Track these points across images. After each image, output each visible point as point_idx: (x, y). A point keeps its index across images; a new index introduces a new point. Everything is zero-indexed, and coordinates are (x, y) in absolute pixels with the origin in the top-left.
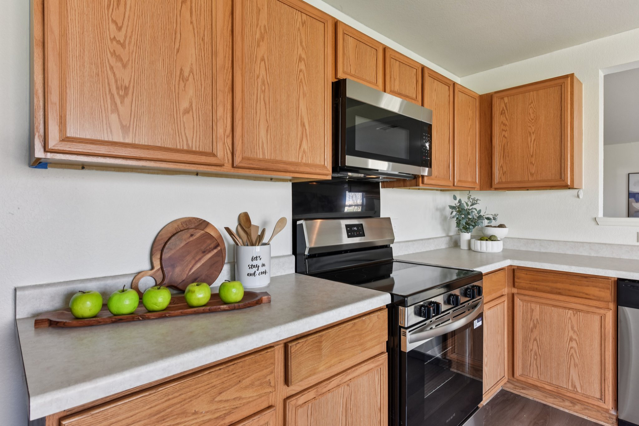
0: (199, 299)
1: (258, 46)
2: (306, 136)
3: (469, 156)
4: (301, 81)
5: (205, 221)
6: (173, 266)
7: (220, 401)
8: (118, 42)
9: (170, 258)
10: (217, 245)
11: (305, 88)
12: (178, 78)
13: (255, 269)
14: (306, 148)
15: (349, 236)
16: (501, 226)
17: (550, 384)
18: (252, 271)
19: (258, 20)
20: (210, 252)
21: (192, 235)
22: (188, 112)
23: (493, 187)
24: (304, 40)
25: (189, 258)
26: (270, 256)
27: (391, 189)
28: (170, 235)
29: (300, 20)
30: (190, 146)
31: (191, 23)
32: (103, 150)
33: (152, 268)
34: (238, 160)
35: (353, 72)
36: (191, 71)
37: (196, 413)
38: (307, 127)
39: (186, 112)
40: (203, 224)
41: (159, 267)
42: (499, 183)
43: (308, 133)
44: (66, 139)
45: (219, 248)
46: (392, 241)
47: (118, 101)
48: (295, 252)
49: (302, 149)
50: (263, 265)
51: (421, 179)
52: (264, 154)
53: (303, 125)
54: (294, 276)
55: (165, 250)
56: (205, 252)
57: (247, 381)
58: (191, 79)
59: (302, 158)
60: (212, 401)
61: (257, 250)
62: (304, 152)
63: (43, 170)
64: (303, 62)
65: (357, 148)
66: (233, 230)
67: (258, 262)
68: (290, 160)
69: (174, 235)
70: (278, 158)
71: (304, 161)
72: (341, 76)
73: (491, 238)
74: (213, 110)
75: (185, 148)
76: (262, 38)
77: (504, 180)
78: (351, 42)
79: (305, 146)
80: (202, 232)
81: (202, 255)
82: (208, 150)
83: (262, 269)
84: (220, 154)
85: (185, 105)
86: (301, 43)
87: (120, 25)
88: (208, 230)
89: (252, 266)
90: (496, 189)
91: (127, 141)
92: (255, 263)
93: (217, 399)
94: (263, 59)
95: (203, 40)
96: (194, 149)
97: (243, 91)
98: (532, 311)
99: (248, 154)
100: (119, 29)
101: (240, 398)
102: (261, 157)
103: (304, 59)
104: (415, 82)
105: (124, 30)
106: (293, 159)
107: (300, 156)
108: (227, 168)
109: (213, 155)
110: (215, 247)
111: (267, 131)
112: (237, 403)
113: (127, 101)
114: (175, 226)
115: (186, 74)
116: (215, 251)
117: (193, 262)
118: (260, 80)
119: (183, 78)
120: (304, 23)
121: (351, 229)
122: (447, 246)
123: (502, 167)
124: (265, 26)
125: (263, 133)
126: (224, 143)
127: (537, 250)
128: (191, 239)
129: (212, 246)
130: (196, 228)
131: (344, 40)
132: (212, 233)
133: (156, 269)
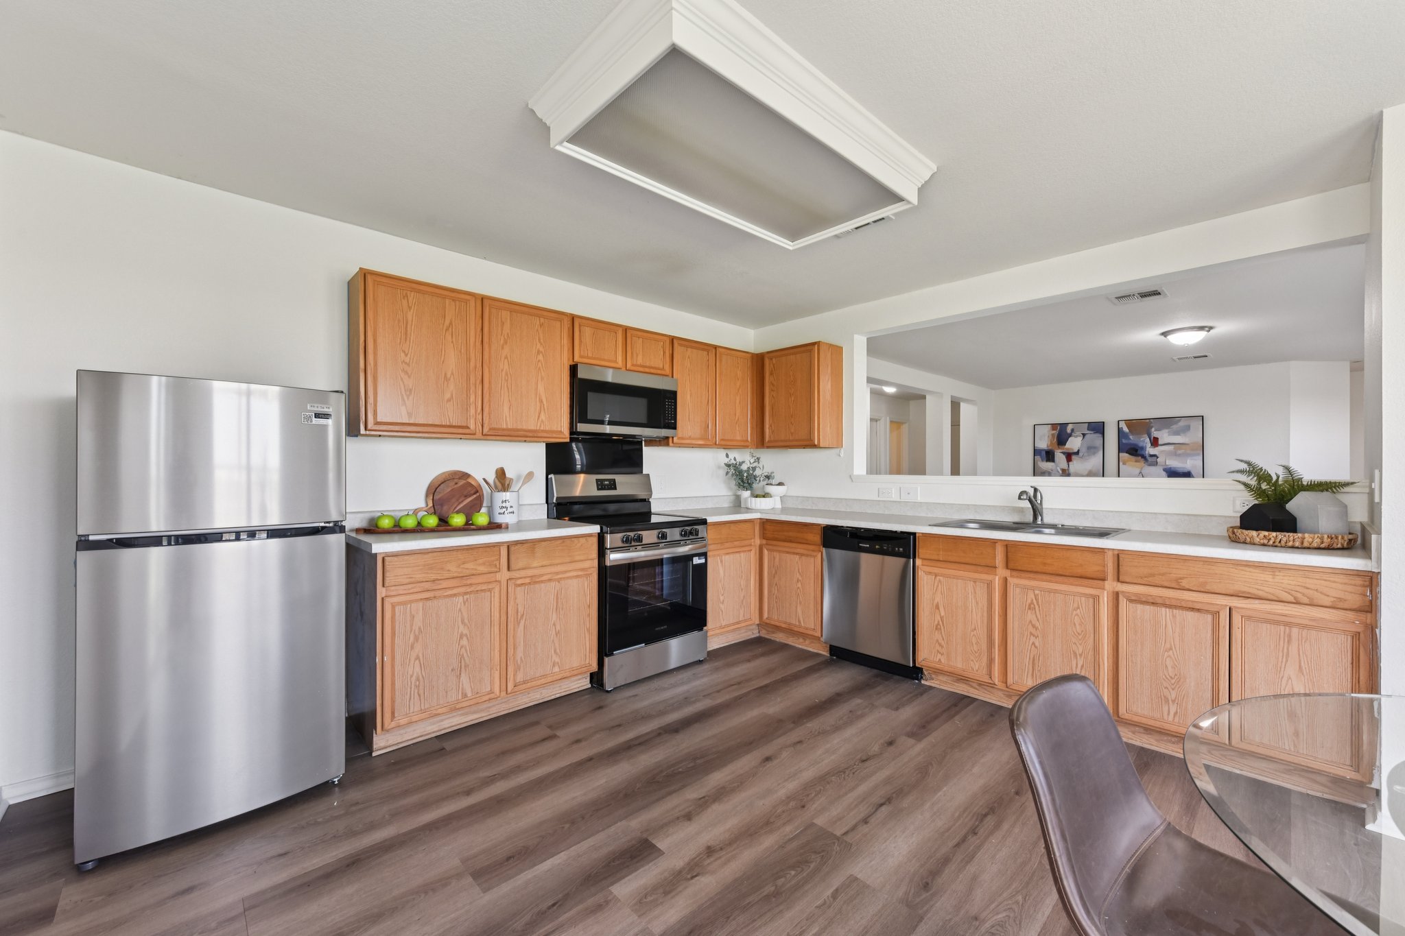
0: (457, 522)
1: (503, 348)
2: (544, 410)
3: (737, 415)
4: (539, 369)
5: (467, 473)
6: (442, 505)
7: (464, 568)
8: (406, 363)
9: (439, 499)
10: (477, 492)
11: (543, 374)
12: (443, 380)
13: (504, 510)
14: (544, 419)
15: (598, 489)
16: (780, 484)
17: (785, 623)
18: (502, 511)
19: (502, 330)
20: (470, 496)
21: (456, 483)
22: (450, 401)
23: (765, 445)
24: (542, 337)
25: (454, 500)
26: (518, 502)
27: (656, 447)
28: (439, 483)
29: (538, 323)
30: (451, 421)
31: (452, 342)
32: (397, 428)
33: (427, 505)
34: (486, 430)
35: (590, 355)
36: (452, 374)
37: (449, 570)
38: (545, 403)
39: (449, 400)
40: (465, 476)
41: (432, 505)
42: (768, 442)
43: (545, 406)
44: (377, 423)
45: (478, 494)
46: (651, 496)
47: (406, 398)
48: (547, 502)
49: (540, 419)
50: (511, 507)
51: (671, 439)
52: (507, 424)
53: (541, 401)
54: (546, 521)
55: (436, 493)
56: (466, 497)
57: (481, 561)
58: (452, 379)
59: (540, 426)
60: (459, 566)
61: (506, 495)
62: (542, 421)
63: (355, 438)
64: (541, 355)
65: (590, 417)
66: (491, 482)
67: (507, 504)
68: (530, 428)
69: (443, 483)
70: (519, 427)
71: (542, 428)
72: (577, 359)
73: (765, 495)
74: (468, 397)
75: (448, 424)
76: (506, 342)
77: (772, 439)
78: (588, 331)
79: (543, 417)
80: (465, 481)
81: (463, 498)
82: (464, 424)
83: (510, 510)
84: (472, 426)
85: (448, 396)
86: (539, 340)
87: (407, 352)
88: (470, 480)
89: (502, 507)
90: (768, 447)
91: (411, 422)
92: (504, 505)
93: (462, 566)
94: (506, 357)
95: (461, 352)
96: (454, 424)
97: (490, 383)
98: (774, 558)
99: (494, 426)
100: (406, 355)
101: (476, 570)
102: (505, 427)
103: (542, 352)
104: (662, 353)
105: (409, 356)
106: (532, 427)
107: (539, 424)
108: (479, 435)
109: (468, 428)
110: (475, 494)
111: (510, 408)
112: (474, 572)
113: (411, 398)
114: (444, 476)
115: (448, 376)
116: (475, 496)
117: (457, 504)
118: (504, 373)
119: (446, 379)
120: (541, 325)
121: (602, 483)
122: (731, 505)
123: (771, 426)
124: (508, 334)
125: (506, 409)
126: (475, 419)
127: (809, 508)
128: (456, 486)
129: (472, 492)
130: (460, 478)
131: (580, 331)
132: (473, 483)
133: (429, 506)
